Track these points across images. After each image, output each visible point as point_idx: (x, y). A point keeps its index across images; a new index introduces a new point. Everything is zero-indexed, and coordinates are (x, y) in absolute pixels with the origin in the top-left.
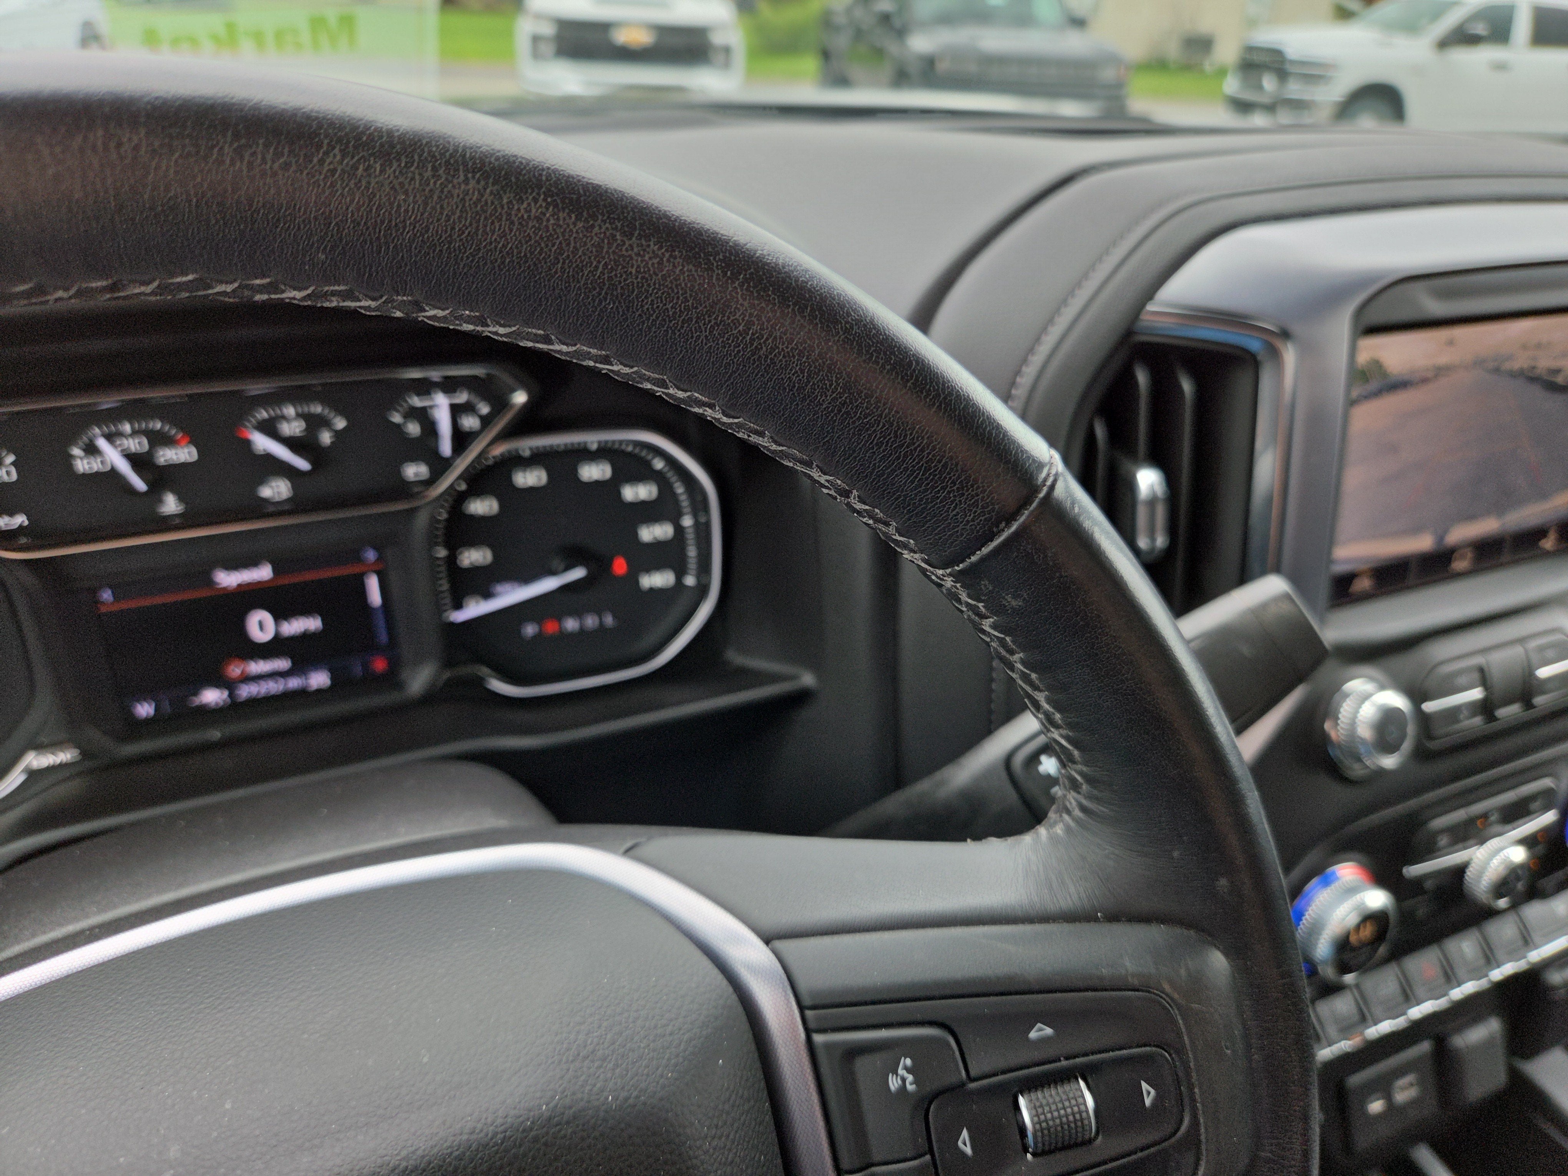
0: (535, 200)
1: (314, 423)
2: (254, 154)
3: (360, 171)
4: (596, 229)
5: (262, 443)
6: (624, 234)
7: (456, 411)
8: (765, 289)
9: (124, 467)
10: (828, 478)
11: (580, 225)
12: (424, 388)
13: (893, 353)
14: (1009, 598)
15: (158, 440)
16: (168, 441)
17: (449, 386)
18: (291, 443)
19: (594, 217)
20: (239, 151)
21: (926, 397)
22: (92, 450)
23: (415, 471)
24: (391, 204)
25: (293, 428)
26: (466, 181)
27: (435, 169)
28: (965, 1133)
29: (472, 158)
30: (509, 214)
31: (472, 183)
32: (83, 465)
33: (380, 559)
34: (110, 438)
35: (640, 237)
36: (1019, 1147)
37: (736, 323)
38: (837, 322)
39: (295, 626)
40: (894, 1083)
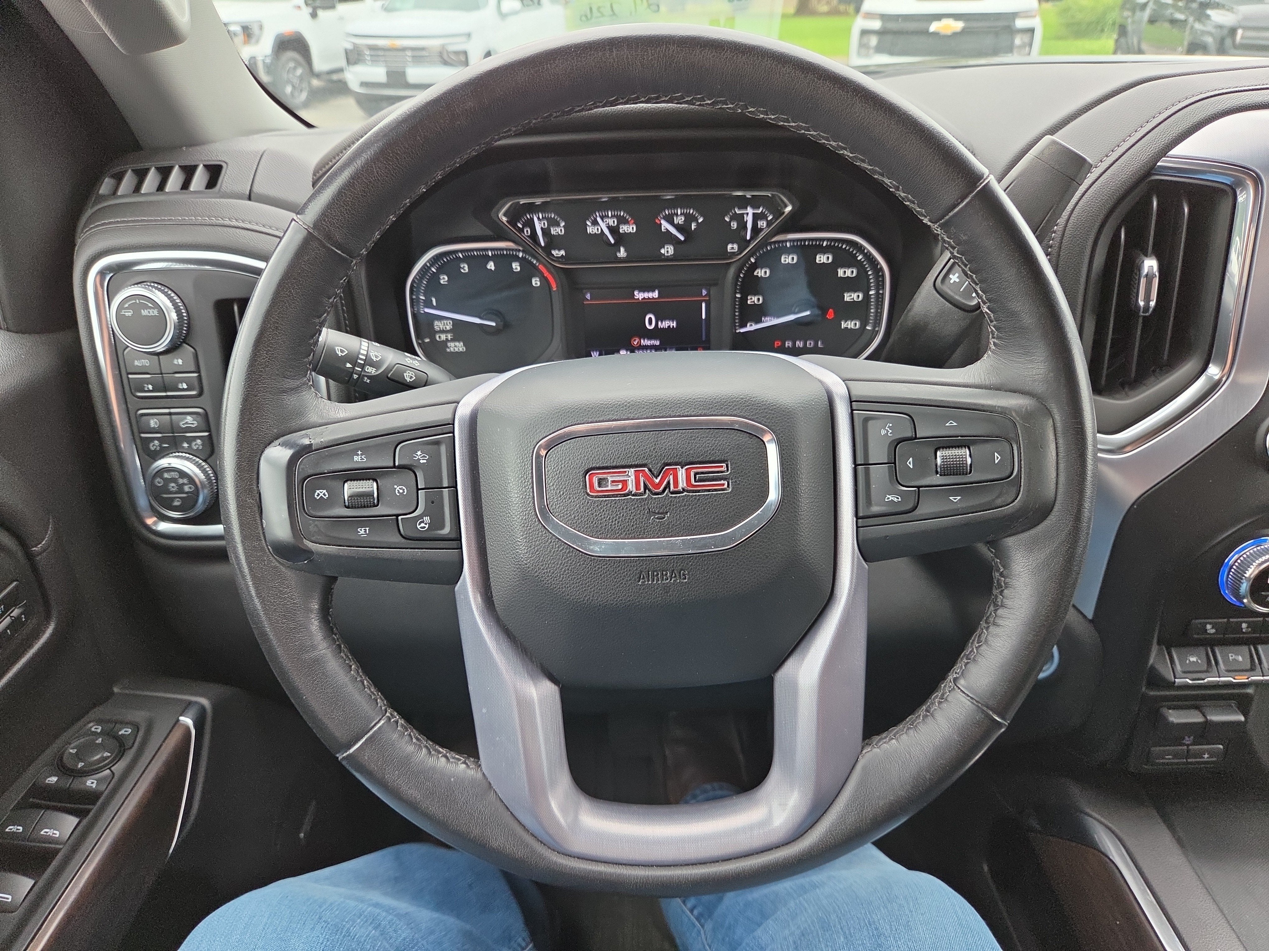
0: (789, 67)
1: (689, 218)
2: (705, 53)
3: (735, 58)
4: (808, 77)
5: (665, 225)
6: (818, 79)
7: (756, 217)
8: (868, 100)
9: (607, 232)
10: (890, 181)
11: (803, 75)
12: (744, 203)
13: (917, 126)
14: (962, 235)
15: (622, 221)
16: (626, 222)
17: (754, 202)
18: (678, 227)
19: (808, 73)
20: (701, 52)
21: (929, 144)
22: (595, 223)
23: (732, 247)
24: (742, 68)
25: (679, 220)
26: (767, 61)
27: (758, 57)
28: (911, 459)
29: (770, 53)
30: (779, 72)
31: (769, 61)
32: (591, 230)
33: (708, 295)
34: (602, 218)
35: (823, 80)
36: (934, 470)
37: (856, 113)
38: (895, 113)
39: (664, 324)
40: (883, 432)
